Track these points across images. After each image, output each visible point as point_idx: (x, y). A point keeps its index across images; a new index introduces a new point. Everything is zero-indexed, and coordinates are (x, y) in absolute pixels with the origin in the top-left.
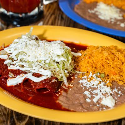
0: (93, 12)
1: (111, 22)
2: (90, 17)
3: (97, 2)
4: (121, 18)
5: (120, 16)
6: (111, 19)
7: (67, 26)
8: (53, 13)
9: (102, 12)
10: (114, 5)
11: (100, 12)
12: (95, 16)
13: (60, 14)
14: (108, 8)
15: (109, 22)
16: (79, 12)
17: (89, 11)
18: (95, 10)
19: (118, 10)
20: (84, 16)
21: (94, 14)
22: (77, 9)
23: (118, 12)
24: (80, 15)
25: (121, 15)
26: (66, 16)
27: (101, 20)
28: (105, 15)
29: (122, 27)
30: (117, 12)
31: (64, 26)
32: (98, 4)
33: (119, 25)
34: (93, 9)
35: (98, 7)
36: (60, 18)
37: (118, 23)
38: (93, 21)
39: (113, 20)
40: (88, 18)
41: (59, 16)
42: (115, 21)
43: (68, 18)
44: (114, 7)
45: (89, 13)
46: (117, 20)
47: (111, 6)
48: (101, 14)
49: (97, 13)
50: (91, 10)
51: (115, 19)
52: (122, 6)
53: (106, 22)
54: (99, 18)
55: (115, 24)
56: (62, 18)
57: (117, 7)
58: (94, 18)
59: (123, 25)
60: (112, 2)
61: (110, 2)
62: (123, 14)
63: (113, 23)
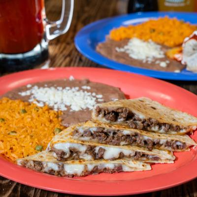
0: (122, 50)
1: (147, 61)
2: (118, 56)
3: (129, 39)
4: (162, 56)
5: (160, 54)
6: (147, 57)
8: (69, 55)
9: (135, 50)
10: (153, 40)
11: (132, 50)
12: (125, 55)
14: (144, 44)
15: (144, 61)
16: (103, 52)
17: (117, 49)
18: (126, 47)
19: (159, 47)
20: (109, 57)
21: (124, 53)
22: (100, 48)
23: (159, 49)
25: (162, 53)
27: (133, 61)
28: (139, 53)
29: (162, 68)
30: (156, 49)
32: (131, 40)
33: (159, 64)
34: (123, 47)
35: (130, 44)
36: (78, 60)
37: (157, 62)
38: (122, 61)
39: (149, 59)
40: (114, 59)
41: (76, 58)
42: (154, 61)
44: (152, 43)
45: (116, 51)
46: (156, 59)
47: (148, 42)
48: (133, 52)
49: (128, 52)
50: (120, 46)
51: (154, 58)
52: (164, 42)
53: (140, 62)
54: (131, 58)
55: (153, 63)
56: (81, 60)
57: (158, 44)
58: (124, 58)
59: (163, 64)
60: (151, 38)
61: (148, 37)
62: (165, 50)
63: (149, 62)
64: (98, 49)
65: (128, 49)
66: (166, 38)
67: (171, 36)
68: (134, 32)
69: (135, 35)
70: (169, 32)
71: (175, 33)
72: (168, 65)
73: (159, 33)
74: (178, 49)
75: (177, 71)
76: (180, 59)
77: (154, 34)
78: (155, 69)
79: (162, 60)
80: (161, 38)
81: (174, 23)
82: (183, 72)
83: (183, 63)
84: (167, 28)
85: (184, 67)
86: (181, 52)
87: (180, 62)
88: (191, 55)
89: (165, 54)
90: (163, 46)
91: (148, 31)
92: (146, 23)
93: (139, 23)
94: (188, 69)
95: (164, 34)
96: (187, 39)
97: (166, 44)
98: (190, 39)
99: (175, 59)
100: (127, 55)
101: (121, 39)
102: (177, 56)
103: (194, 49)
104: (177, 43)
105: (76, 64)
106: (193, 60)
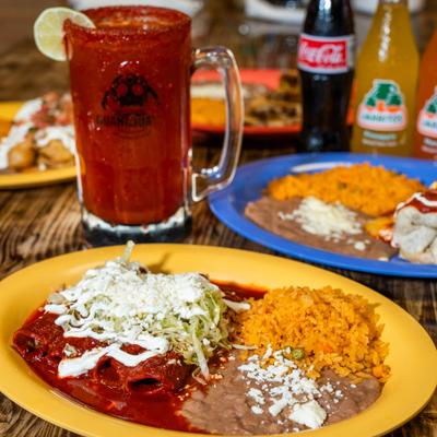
0: (289, 217)
1: (332, 239)
2: (281, 227)
3: (301, 198)
4: (357, 231)
5: (354, 227)
6: (333, 232)
7: (226, 246)
9: (312, 217)
10: (342, 203)
11: (306, 218)
12: (295, 226)
13: (210, 223)
14: (327, 209)
15: (327, 239)
16: (256, 217)
17: (281, 214)
18: (296, 212)
19: (353, 214)
20: (267, 226)
21: (292, 222)
22: (252, 211)
23: (353, 219)
24: (257, 225)
25: (358, 225)
26: (226, 227)
27: (308, 236)
28: (319, 223)
29: (358, 251)
30: (348, 218)
31: (219, 245)
32: (304, 201)
33: (352, 245)
34: (291, 213)
35: (302, 207)
36: (210, 232)
37: (350, 241)
38: (289, 236)
39: (336, 236)
40: (276, 231)
41: (207, 229)
42: (344, 238)
43: (231, 231)
44: (341, 208)
45: (280, 218)
46: (347, 236)
47: (335, 206)
48: (308, 222)
49: (299, 220)
50: (285, 213)
51: (344, 233)
52: (361, 207)
53: (320, 240)
54: (304, 231)
55: (342, 243)
56: (215, 232)
57: (351, 209)
58: (292, 231)
59: (360, 246)
60: (339, 197)
61: (333, 197)
62: (364, 221)
63: (336, 241)
64: (247, 212)
65: (299, 216)
66: (366, 199)
67: (374, 197)
68: (310, 186)
69: (312, 191)
70: (370, 190)
71: (381, 192)
72: (368, 248)
73: (353, 191)
74: (386, 221)
75: (384, 259)
76: (389, 238)
77: (344, 192)
78: (345, 253)
79: (358, 238)
80: (357, 199)
81: (379, 174)
82: (393, 261)
83: (393, 244)
84: (367, 183)
85: (395, 253)
86: (391, 226)
87: (389, 242)
88: (408, 232)
89: (363, 228)
90: (361, 215)
91: (334, 186)
92: (332, 171)
93: (319, 171)
94: (401, 256)
95: (362, 192)
96: (401, 205)
97: (366, 210)
98: (407, 205)
99: (382, 238)
100: (299, 226)
101: (287, 198)
102: (385, 233)
103: (413, 224)
104: (385, 210)
105: (207, 240)
106: (411, 241)
